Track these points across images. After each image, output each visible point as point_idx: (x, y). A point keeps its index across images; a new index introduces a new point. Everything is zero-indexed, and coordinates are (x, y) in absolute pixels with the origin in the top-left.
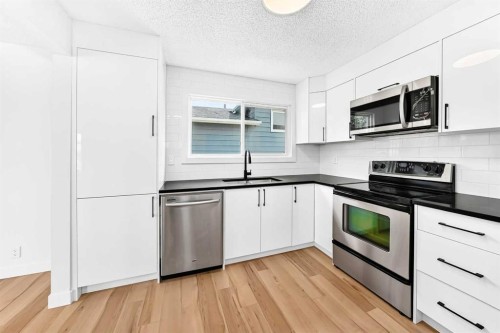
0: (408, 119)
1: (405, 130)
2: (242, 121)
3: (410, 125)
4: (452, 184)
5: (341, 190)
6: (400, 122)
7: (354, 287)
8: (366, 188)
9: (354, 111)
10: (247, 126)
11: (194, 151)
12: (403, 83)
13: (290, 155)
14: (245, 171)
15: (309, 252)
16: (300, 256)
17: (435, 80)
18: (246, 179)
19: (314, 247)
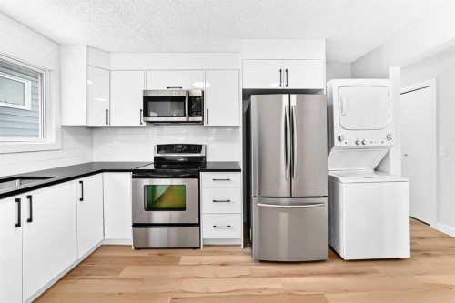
0: (190, 114)
1: (188, 122)
3: (191, 119)
4: (205, 157)
6: (185, 116)
7: (160, 255)
12: (185, 88)
19: (102, 246)
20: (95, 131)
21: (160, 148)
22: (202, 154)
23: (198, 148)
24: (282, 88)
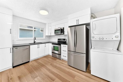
0: (61, 33)
2: (33, 29)
5: (53, 44)
8: (57, 43)
9: (55, 30)
10: (35, 31)
11: (20, 37)
12: (61, 27)
13: (44, 38)
14: (34, 41)
15: (48, 56)
16: (47, 57)
17: (64, 28)
18: (34, 43)
20: (51, 36)
21: (59, 39)
22: (65, 41)
23: (64, 39)
24: (77, 24)
